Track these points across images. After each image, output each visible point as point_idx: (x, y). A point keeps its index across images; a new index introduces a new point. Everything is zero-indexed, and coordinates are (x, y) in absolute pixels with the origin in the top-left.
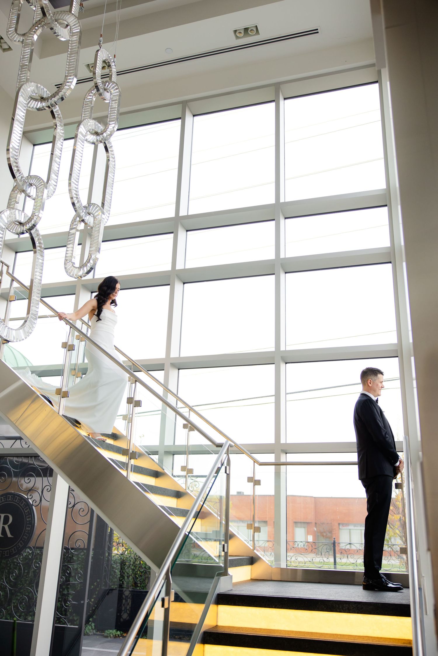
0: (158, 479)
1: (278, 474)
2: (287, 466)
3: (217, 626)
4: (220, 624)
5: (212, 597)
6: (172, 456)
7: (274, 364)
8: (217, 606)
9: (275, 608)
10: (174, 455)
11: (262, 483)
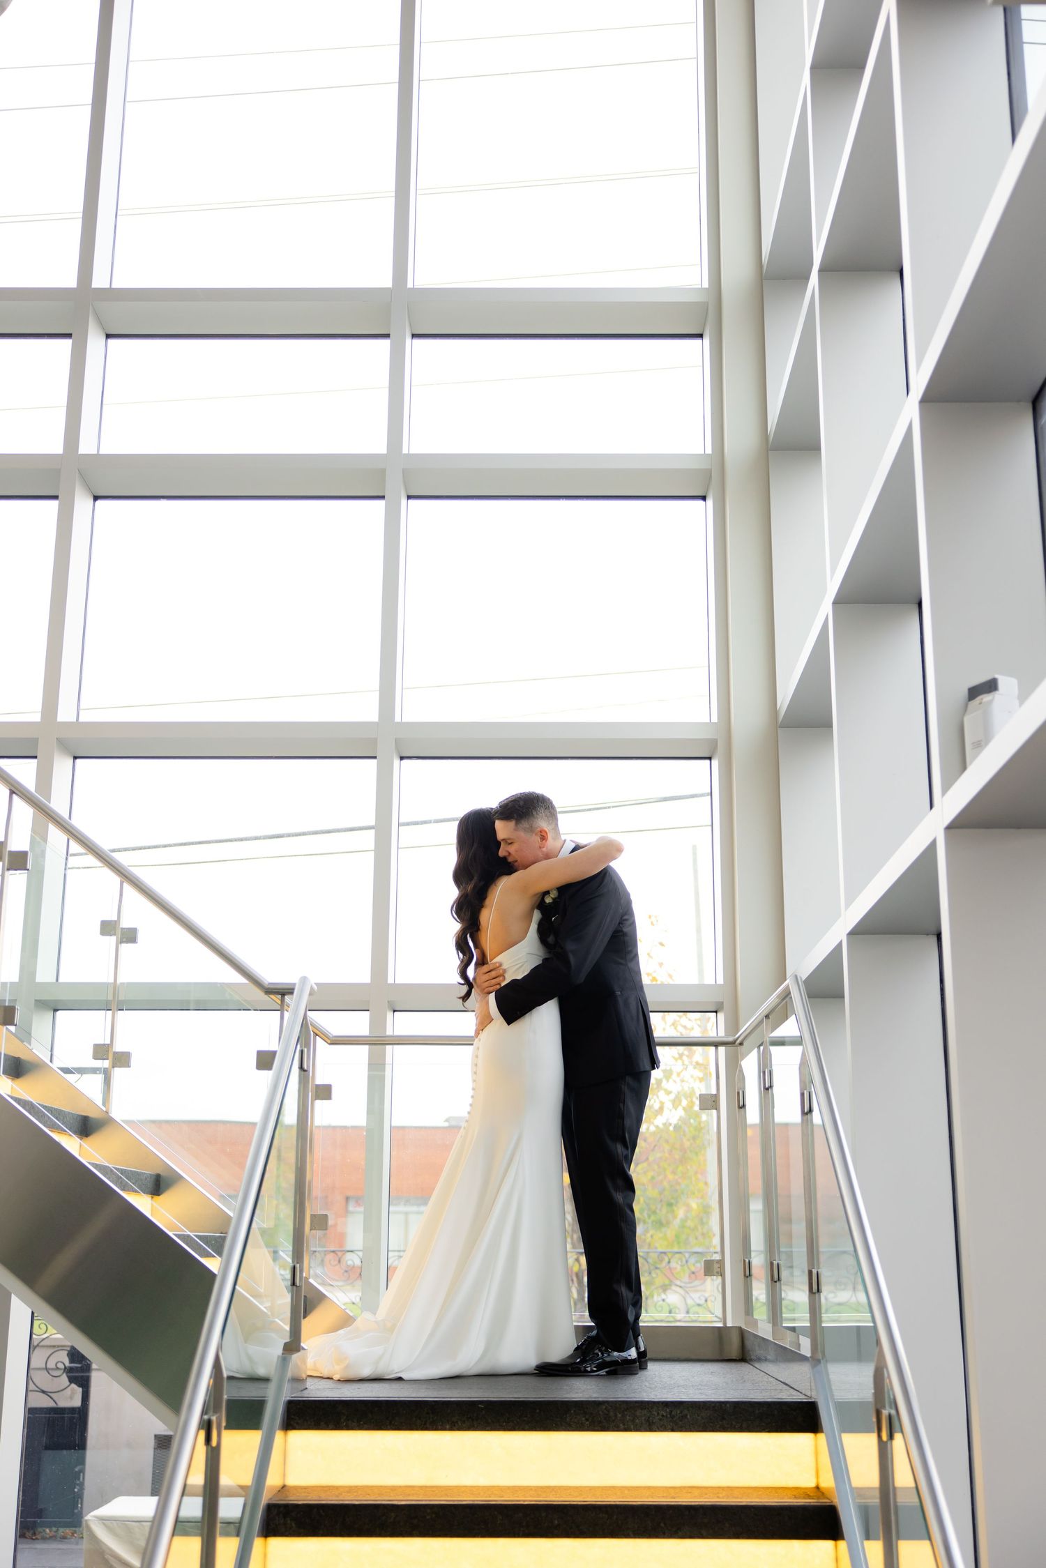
0: (19, 1081)
1: (377, 1068)
2: (395, 1046)
3: (284, 1486)
4: (292, 1481)
5: (274, 1410)
6: (51, 1013)
7: (375, 757)
8: (286, 1434)
9: (451, 1429)
10: (56, 1010)
11: (335, 1092)
